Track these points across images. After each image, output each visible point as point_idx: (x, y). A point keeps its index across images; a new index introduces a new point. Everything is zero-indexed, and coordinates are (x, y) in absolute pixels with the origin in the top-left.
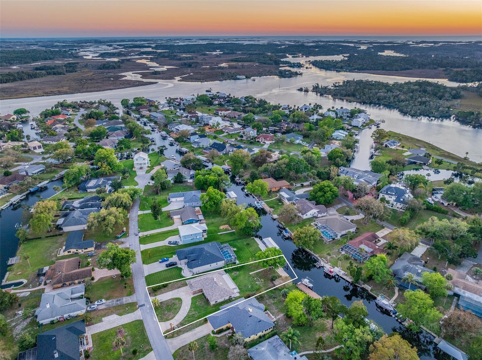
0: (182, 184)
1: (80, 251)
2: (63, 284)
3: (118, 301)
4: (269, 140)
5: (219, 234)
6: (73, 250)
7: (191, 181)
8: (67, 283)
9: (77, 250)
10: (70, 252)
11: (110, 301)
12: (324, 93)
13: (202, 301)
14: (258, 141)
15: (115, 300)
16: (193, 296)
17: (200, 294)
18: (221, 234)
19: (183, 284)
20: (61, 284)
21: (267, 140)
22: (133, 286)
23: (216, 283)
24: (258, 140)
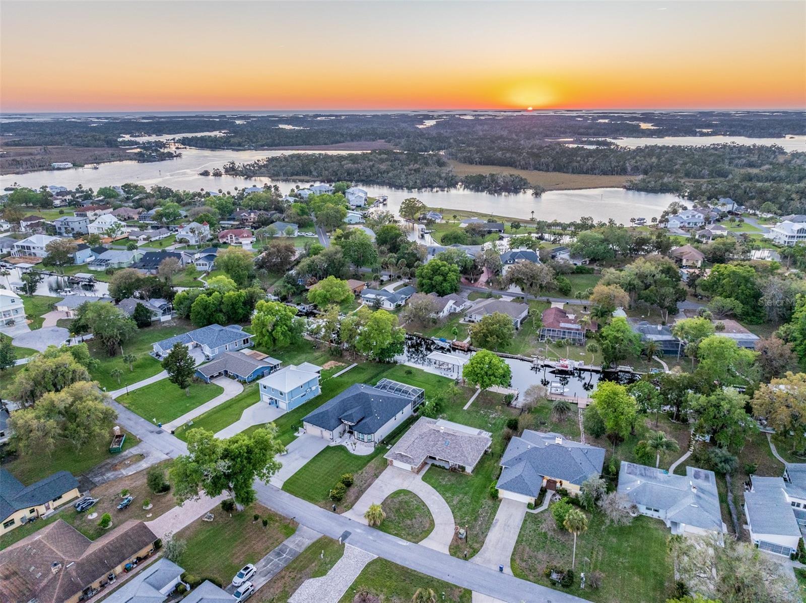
0: (151, 328)
1: (41, 509)
2: (85, 592)
3: (279, 554)
4: (248, 237)
5: (335, 376)
6: (20, 516)
7: (168, 318)
8: (95, 585)
9: (32, 511)
10: (12, 522)
11: (262, 562)
12: (252, 175)
13: (445, 476)
14: (225, 243)
15: (271, 556)
16: (420, 476)
17: (427, 468)
18: (340, 376)
19: (377, 468)
20: (80, 594)
21: (243, 237)
22: (276, 515)
23: (449, 435)
24: (225, 240)
